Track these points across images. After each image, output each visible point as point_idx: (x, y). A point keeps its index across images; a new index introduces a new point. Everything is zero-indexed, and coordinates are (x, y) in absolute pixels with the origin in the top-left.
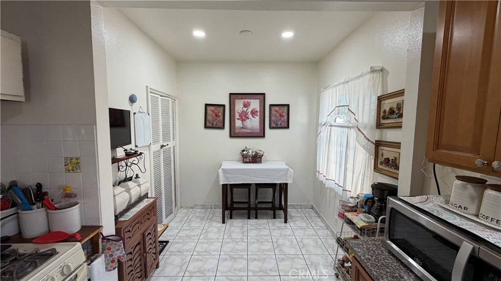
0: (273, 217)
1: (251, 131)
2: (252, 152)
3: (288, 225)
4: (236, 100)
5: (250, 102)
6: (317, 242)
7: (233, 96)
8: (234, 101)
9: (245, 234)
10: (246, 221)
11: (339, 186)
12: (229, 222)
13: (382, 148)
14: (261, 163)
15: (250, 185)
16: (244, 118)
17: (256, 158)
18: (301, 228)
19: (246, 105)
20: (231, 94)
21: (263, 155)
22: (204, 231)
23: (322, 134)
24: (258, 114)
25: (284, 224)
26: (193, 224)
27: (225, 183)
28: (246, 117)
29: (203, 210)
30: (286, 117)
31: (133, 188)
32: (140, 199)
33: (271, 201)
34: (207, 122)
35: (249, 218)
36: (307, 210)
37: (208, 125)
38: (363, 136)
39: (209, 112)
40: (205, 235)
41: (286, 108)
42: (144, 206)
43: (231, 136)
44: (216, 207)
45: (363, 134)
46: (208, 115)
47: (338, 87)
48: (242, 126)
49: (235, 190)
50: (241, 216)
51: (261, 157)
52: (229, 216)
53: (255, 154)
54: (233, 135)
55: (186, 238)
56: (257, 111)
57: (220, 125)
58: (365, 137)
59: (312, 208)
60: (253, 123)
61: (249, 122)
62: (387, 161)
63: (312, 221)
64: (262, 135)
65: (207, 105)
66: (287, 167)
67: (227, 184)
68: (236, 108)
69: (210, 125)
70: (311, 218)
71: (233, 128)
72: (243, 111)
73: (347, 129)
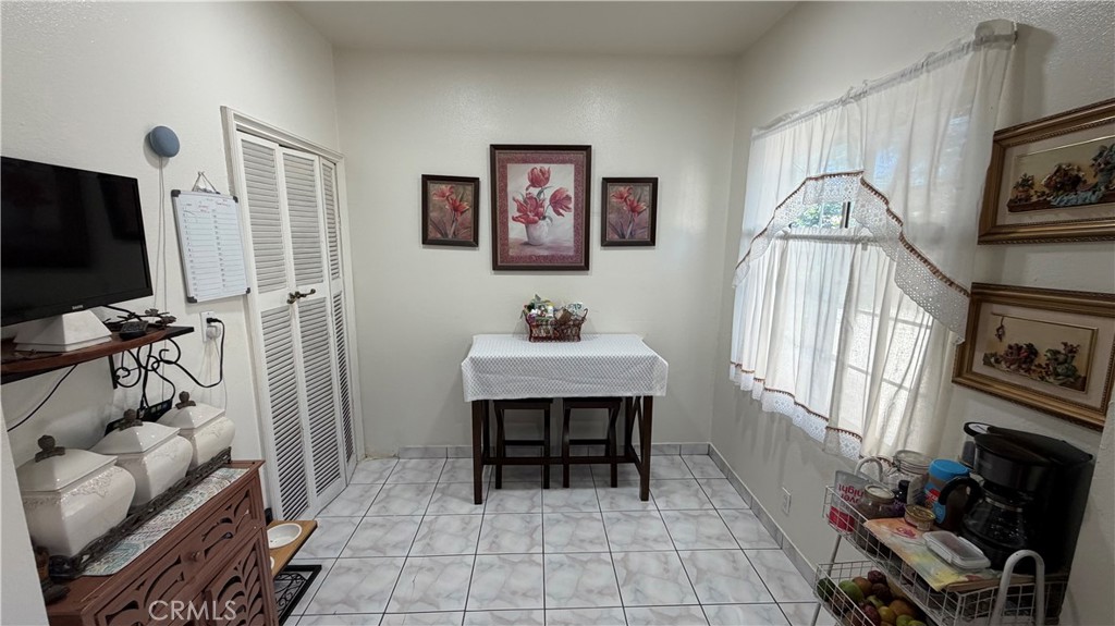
0: (609, 479)
1: (553, 253)
2: (555, 310)
3: (650, 505)
4: (509, 165)
5: (549, 172)
6: (734, 561)
7: (501, 154)
8: (505, 168)
9: (538, 536)
10: (538, 494)
11: (809, 412)
12: (493, 498)
13: (997, 308)
14: (579, 339)
15: (550, 400)
16: (531, 215)
17: (566, 328)
18: (687, 515)
19: (538, 180)
20: (494, 148)
21: (584, 318)
22: (424, 530)
23: (753, 262)
24: (572, 206)
25: (639, 504)
26: (396, 507)
27: (481, 397)
28: (537, 215)
29: (424, 464)
30: (646, 215)
31: (155, 447)
32: (195, 475)
33: (602, 436)
34: (430, 227)
35: (546, 486)
36: (697, 458)
37: (433, 234)
38: (925, 270)
39: (434, 199)
40: (424, 542)
41: (647, 189)
42: (206, 498)
43: (496, 267)
44: (459, 454)
45: (926, 261)
46: (431, 208)
47: (818, 120)
48: (526, 240)
49: (508, 413)
50: (525, 482)
51: (578, 324)
52: (494, 479)
53: (561, 318)
54: (502, 264)
55: (373, 553)
56: (568, 198)
57: (465, 234)
58: (935, 271)
59: (710, 453)
60: (558, 229)
61: (546, 228)
62: (1023, 357)
63: (714, 494)
64: (581, 264)
65: (427, 180)
66: (653, 353)
67: (487, 401)
68: (510, 188)
69: (439, 236)
70: (708, 484)
71: (502, 245)
72: (530, 198)
73: (848, 247)
